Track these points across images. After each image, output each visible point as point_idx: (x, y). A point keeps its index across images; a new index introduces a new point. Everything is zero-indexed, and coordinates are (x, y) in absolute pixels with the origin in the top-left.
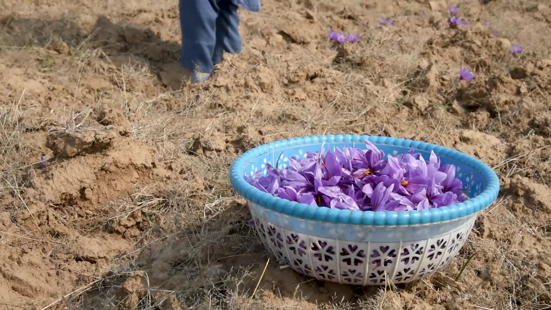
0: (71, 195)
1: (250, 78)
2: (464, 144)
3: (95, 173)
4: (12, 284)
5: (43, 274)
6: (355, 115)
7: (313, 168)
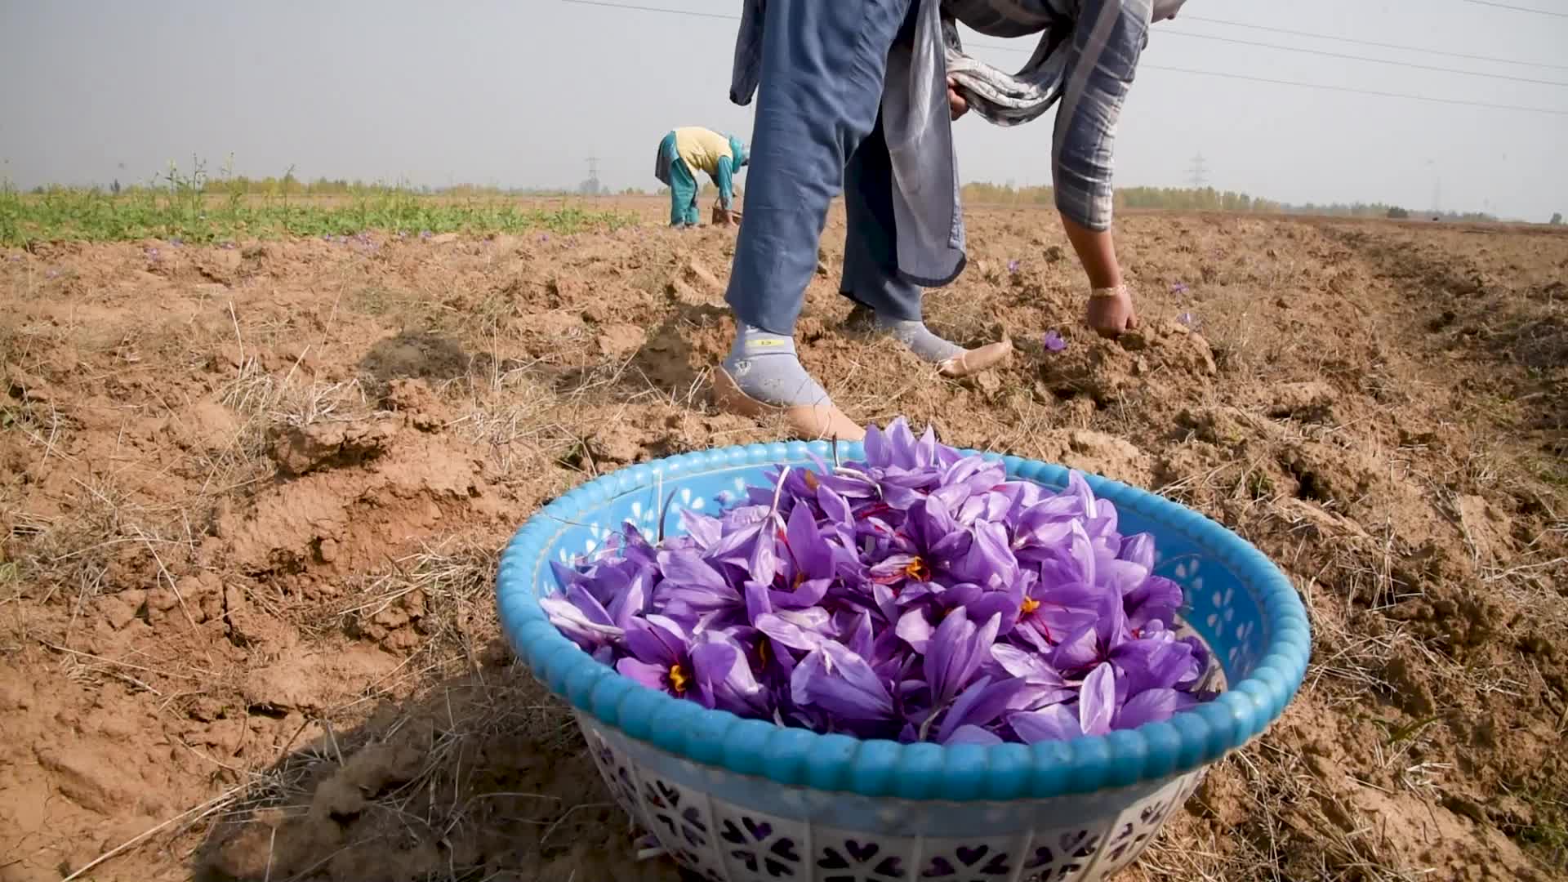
0: (291, 553)
1: (711, 337)
2: (1079, 455)
3: (345, 507)
4: (56, 780)
5: (136, 758)
6: (881, 400)
7: (748, 549)
